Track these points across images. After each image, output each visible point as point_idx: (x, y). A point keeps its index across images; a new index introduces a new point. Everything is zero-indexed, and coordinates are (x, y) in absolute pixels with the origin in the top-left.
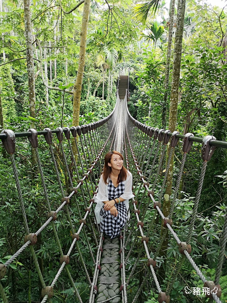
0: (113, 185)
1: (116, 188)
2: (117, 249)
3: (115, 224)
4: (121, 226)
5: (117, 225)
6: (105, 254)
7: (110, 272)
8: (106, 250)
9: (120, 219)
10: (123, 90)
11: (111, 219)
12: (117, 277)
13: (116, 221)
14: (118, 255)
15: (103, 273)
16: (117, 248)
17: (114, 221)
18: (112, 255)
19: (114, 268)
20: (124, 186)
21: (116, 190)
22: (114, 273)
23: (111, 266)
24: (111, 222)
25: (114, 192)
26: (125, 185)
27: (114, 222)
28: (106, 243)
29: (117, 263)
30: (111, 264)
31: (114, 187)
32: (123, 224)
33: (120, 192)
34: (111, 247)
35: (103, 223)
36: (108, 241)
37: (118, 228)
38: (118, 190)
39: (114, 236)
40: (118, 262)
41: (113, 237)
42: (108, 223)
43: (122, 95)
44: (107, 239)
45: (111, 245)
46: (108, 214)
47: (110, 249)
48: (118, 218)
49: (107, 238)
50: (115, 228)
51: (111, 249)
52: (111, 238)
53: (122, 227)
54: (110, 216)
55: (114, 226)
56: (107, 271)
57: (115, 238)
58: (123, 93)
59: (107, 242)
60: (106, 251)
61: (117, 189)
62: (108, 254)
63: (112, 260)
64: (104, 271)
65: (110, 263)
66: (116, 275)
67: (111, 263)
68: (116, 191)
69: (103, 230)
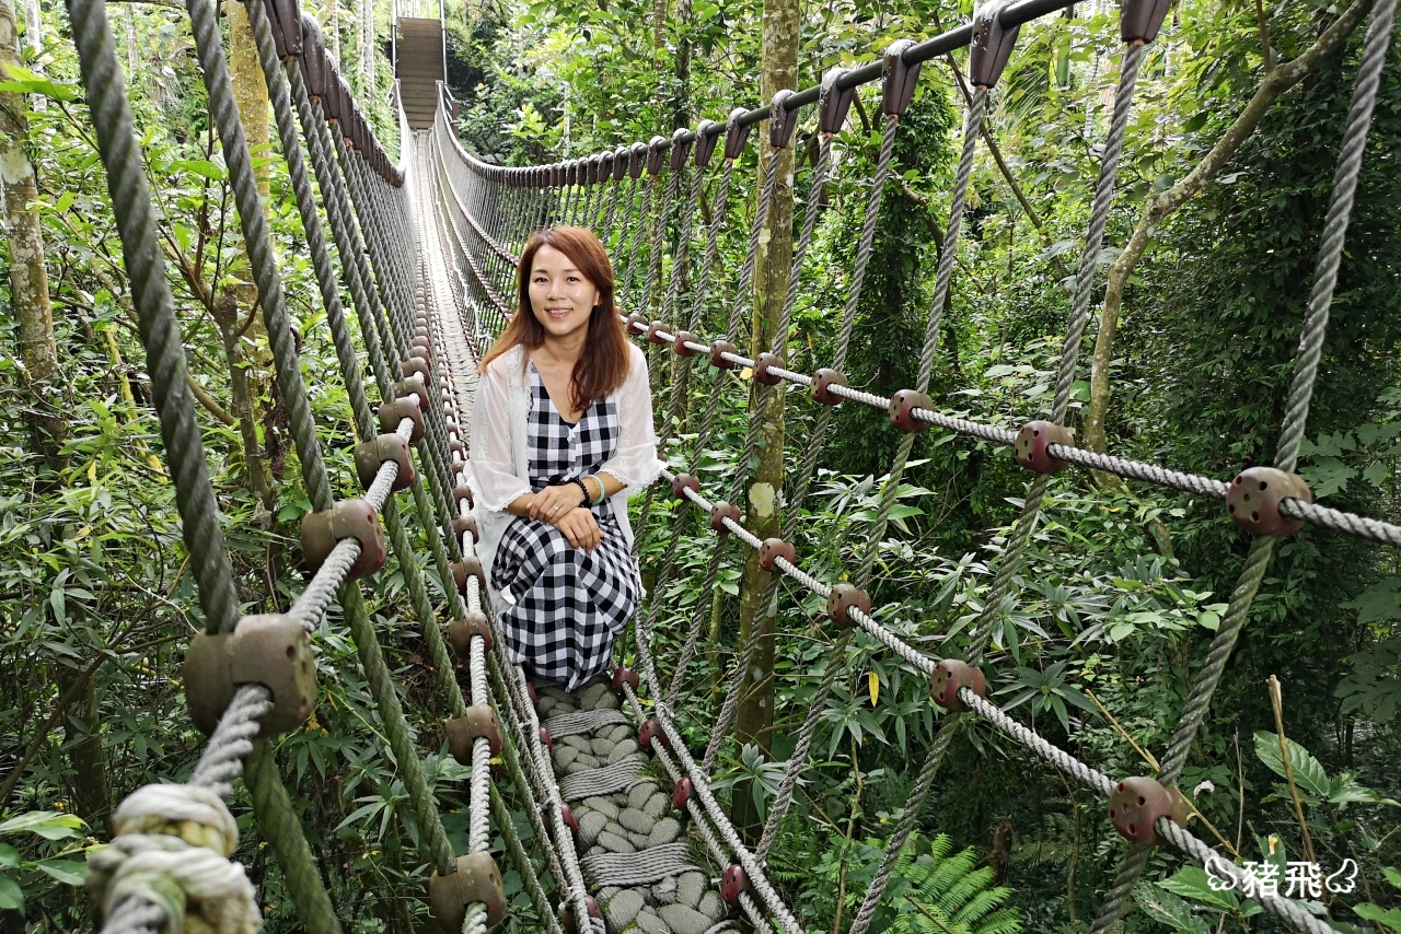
0: (552, 408)
1: (572, 426)
2: (624, 730)
3: (590, 609)
4: (620, 616)
5: (598, 613)
6: (571, 759)
7: (628, 830)
8: (566, 740)
9: (609, 579)
10: (421, 87)
11: (570, 581)
12: (681, 846)
13: (592, 592)
14: (636, 752)
15: (595, 843)
16: (619, 724)
17: (585, 591)
18: (606, 756)
19: (642, 809)
20: (614, 412)
21: (573, 433)
22: (656, 827)
23: (622, 806)
24: (570, 602)
25: (564, 444)
26: (618, 409)
27: (582, 596)
28: (551, 713)
29: (653, 787)
30: (620, 798)
31: (562, 422)
32: (627, 605)
33: (596, 447)
34: (586, 724)
35: (522, 614)
36: (559, 701)
37: (606, 628)
38: (585, 436)
39: (583, 674)
40: (651, 779)
41: (581, 678)
42: (550, 606)
43: (418, 110)
44: (546, 695)
45: (578, 715)
46: (552, 560)
47: (581, 734)
48: (602, 576)
49: (548, 692)
50: (589, 630)
51: (587, 733)
52: (571, 685)
53: (625, 619)
54: (559, 570)
55: (581, 618)
56: (612, 827)
57: (587, 685)
58: (421, 102)
59: (554, 707)
60: (566, 745)
61: (578, 429)
62: (582, 757)
63: (616, 777)
64: (598, 829)
65: (611, 794)
66: (671, 835)
67: (616, 792)
68: (574, 441)
69: (522, 649)
